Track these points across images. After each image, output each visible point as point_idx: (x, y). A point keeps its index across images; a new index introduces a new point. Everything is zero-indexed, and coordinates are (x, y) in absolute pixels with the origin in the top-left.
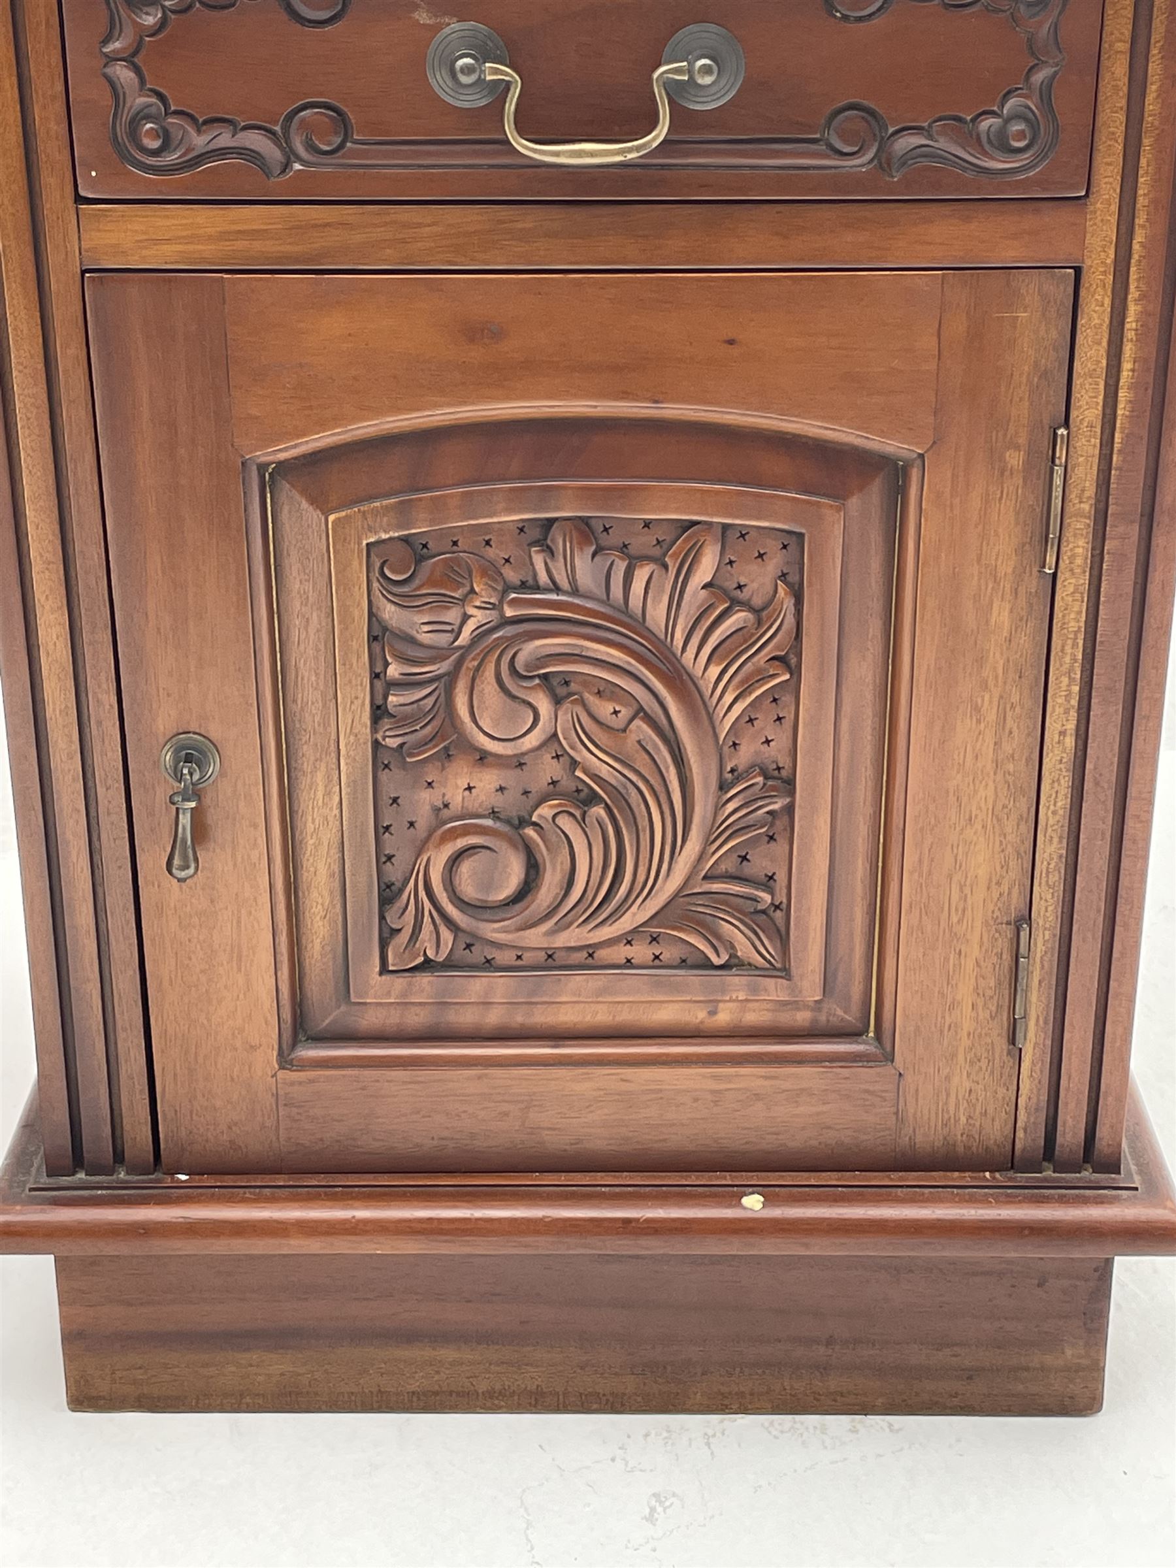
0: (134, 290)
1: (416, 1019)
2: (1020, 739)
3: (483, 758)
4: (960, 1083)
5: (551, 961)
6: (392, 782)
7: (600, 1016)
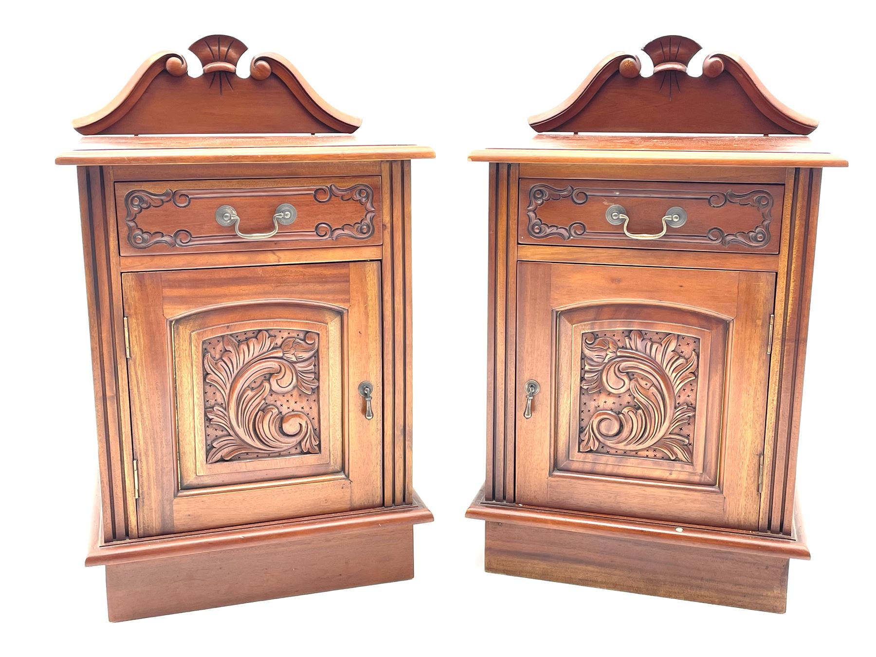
0: (529, 267)
1: (588, 467)
2: (761, 401)
3: (609, 394)
4: (742, 502)
5: (625, 454)
6: (585, 399)
7: (638, 472)
